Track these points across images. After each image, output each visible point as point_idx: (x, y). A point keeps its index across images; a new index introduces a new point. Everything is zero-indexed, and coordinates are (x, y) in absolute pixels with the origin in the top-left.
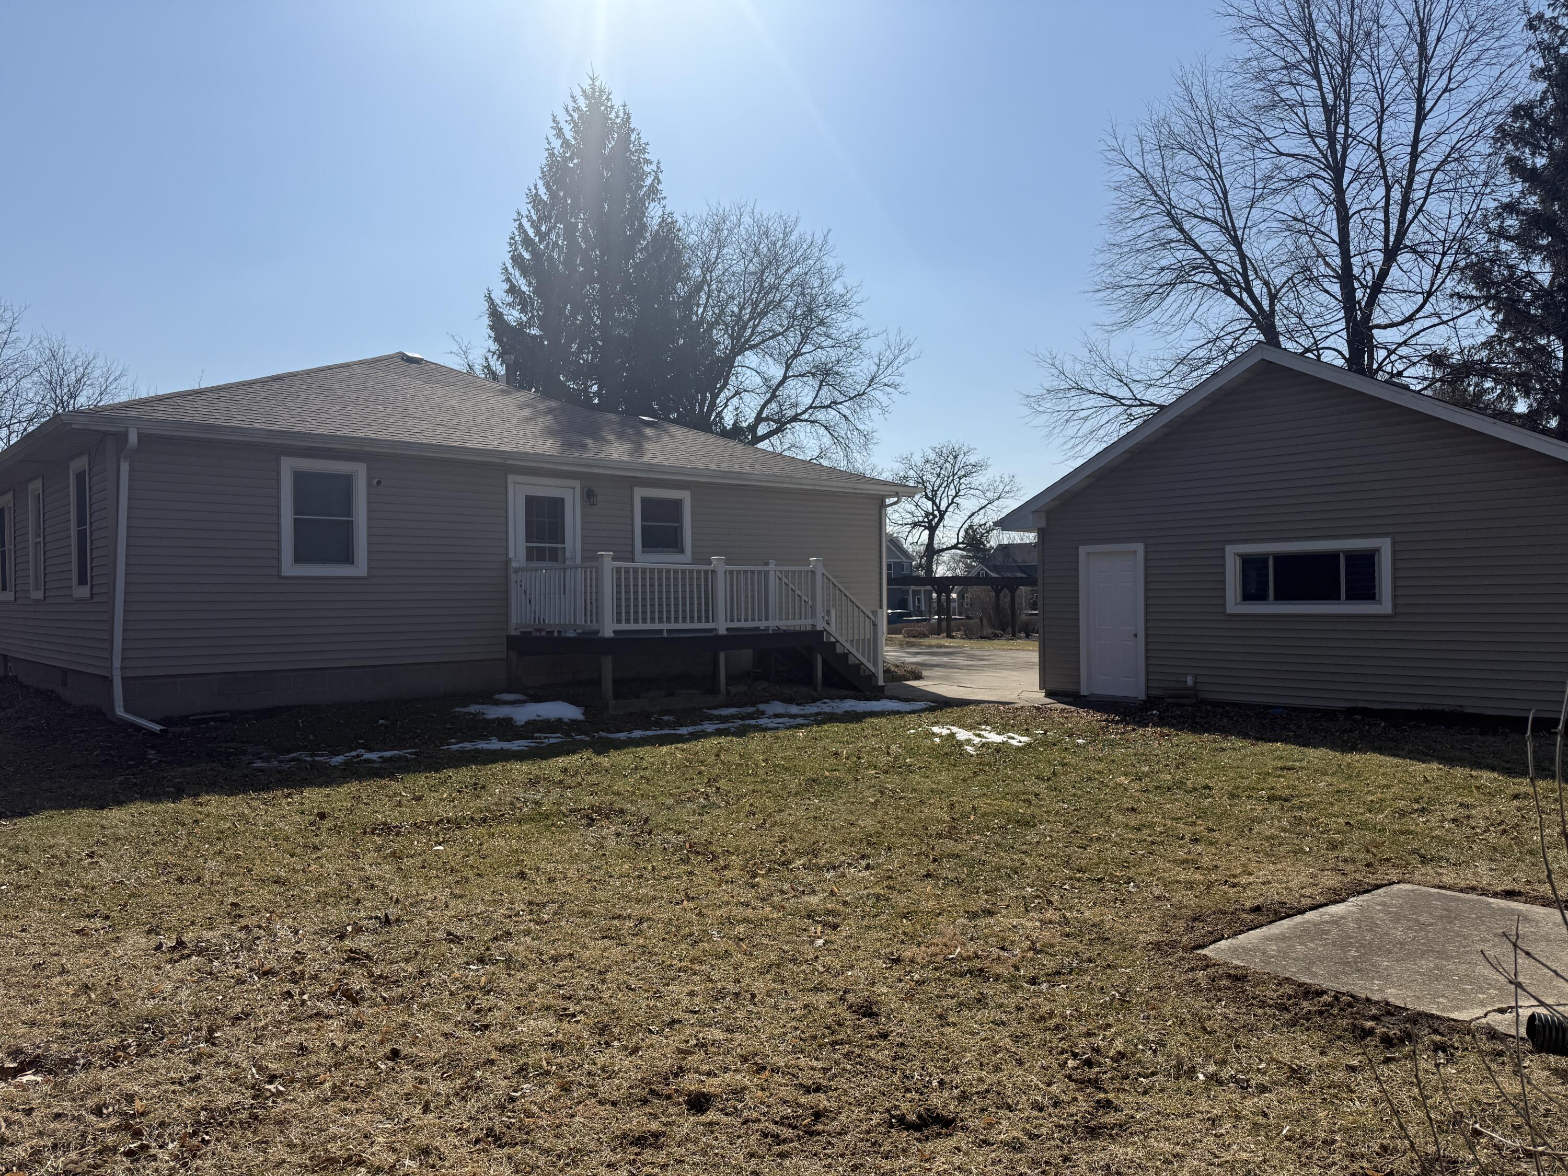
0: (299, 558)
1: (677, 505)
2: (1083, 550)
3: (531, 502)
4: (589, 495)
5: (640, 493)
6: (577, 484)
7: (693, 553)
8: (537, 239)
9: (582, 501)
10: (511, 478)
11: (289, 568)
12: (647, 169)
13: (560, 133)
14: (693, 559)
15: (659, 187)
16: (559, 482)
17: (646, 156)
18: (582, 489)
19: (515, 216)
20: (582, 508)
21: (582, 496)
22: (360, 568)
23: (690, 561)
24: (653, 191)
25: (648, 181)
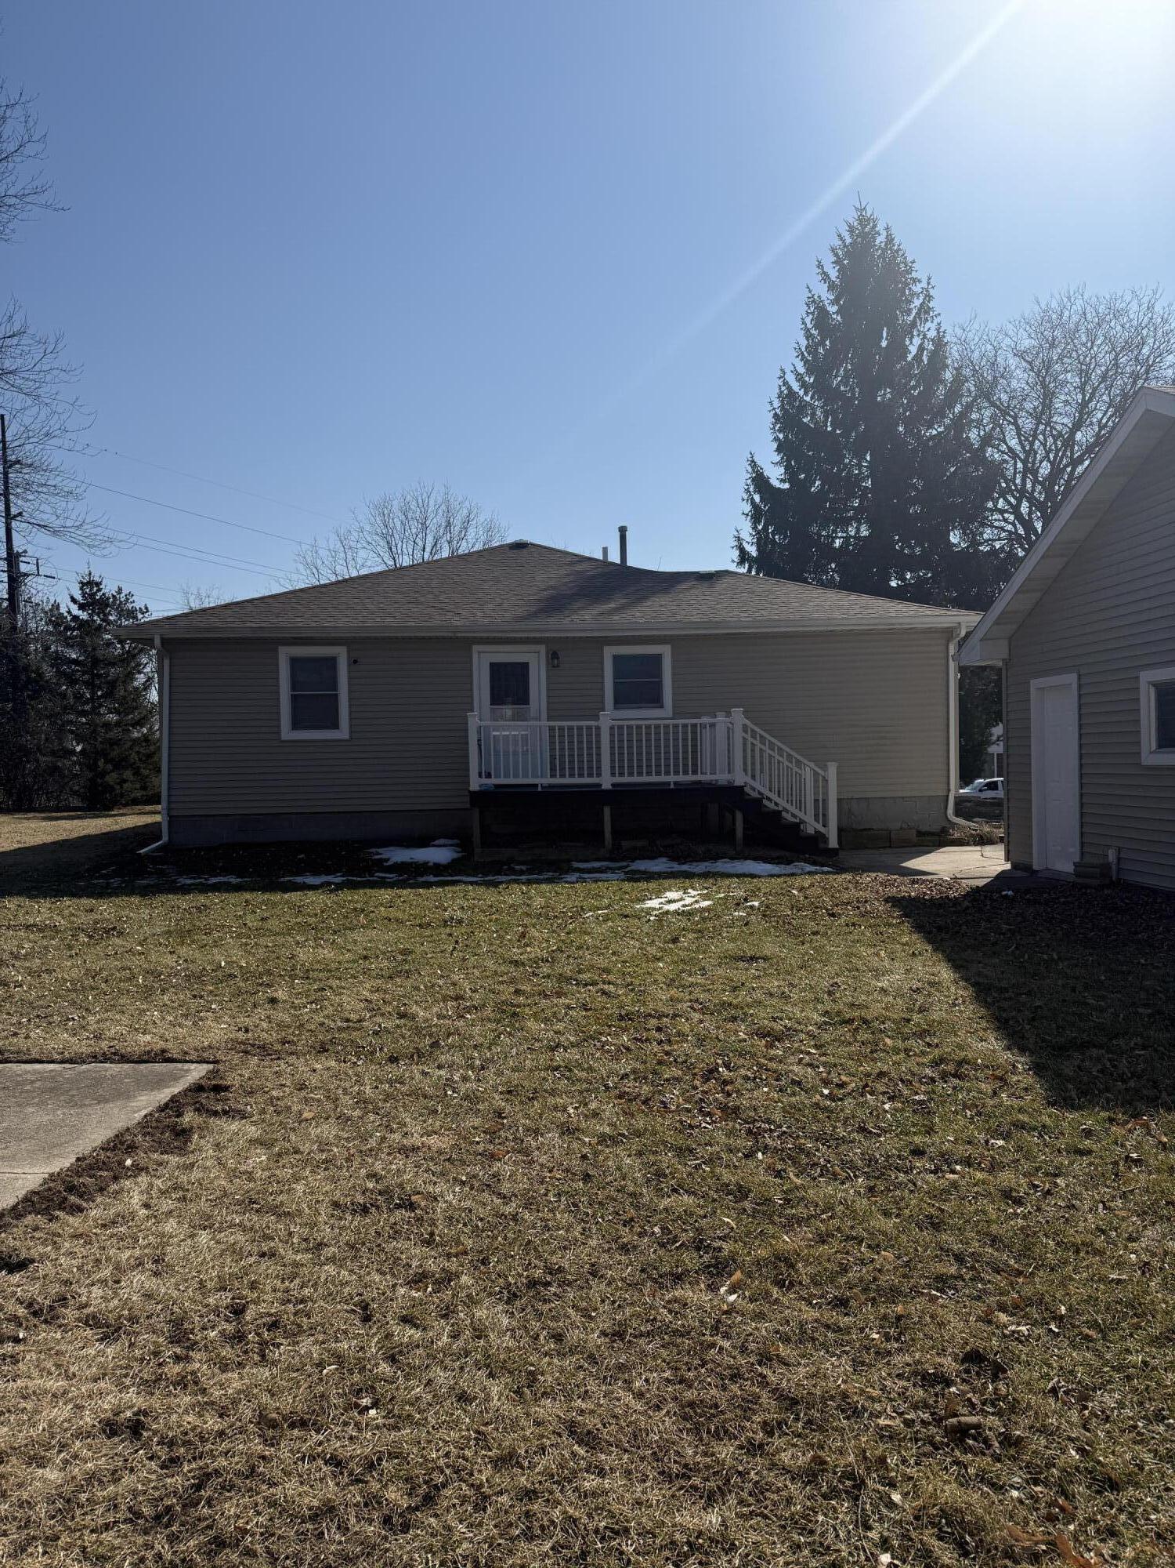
0: (296, 725)
1: (657, 659)
2: (1035, 684)
3: (496, 669)
4: (553, 656)
5: (609, 652)
6: (542, 648)
7: (674, 707)
8: (801, 393)
9: (548, 663)
10: (476, 648)
11: (287, 733)
12: (917, 288)
13: (825, 277)
14: (674, 713)
15: (931, 305)
16: (524, 648)
17: (914, 275)
18: (547, 653)
19: (780, 373)
20: (547, 670)
21: (547, 657)
22: (343, 733)
23: (671, 716)
24: (925, 310)
25: (917, 302)
